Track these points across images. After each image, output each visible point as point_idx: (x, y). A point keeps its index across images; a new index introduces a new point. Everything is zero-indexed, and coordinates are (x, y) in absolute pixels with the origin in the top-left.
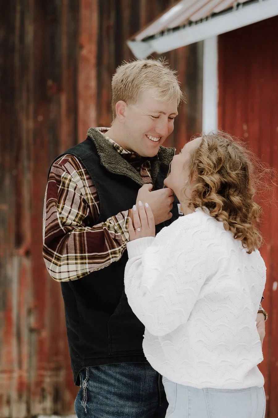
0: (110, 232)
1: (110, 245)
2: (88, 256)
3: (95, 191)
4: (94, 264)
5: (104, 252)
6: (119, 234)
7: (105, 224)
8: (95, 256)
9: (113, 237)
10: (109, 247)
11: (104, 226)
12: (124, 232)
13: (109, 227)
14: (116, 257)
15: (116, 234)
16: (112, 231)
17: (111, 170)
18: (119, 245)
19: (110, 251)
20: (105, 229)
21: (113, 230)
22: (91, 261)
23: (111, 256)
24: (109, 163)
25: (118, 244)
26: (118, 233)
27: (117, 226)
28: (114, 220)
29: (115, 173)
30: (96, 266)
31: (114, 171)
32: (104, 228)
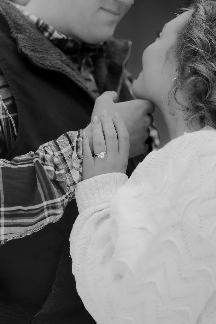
0: (45, 168)
1: (46, 191)
2: (5, 211)
3: (9, 95)
4: (16, 228)
5: (34, 205)
6: (63, 171)
7: (38, 154)
8: (19, 212)
9: (52, 177)
10: (45, 196)
11: (36, 157)
12: (70, 168)
13: (44, 159)
14: (55, 214)
15: (57, 173)
16: (50, 166)
17: (38, 62)
18: (62, 192)
19: (45, 203)
20: (37, 162)
21: (51, 164)
22: (10, 221)
23: (46, 213)
24: (32, 50)
25: (59, 191)
26: (59, 170)
27: (58, 156)
28: (53, 147)
29: (43, 66)
30: (20, 231)
31: (41, 64)
32: (35, 160)
